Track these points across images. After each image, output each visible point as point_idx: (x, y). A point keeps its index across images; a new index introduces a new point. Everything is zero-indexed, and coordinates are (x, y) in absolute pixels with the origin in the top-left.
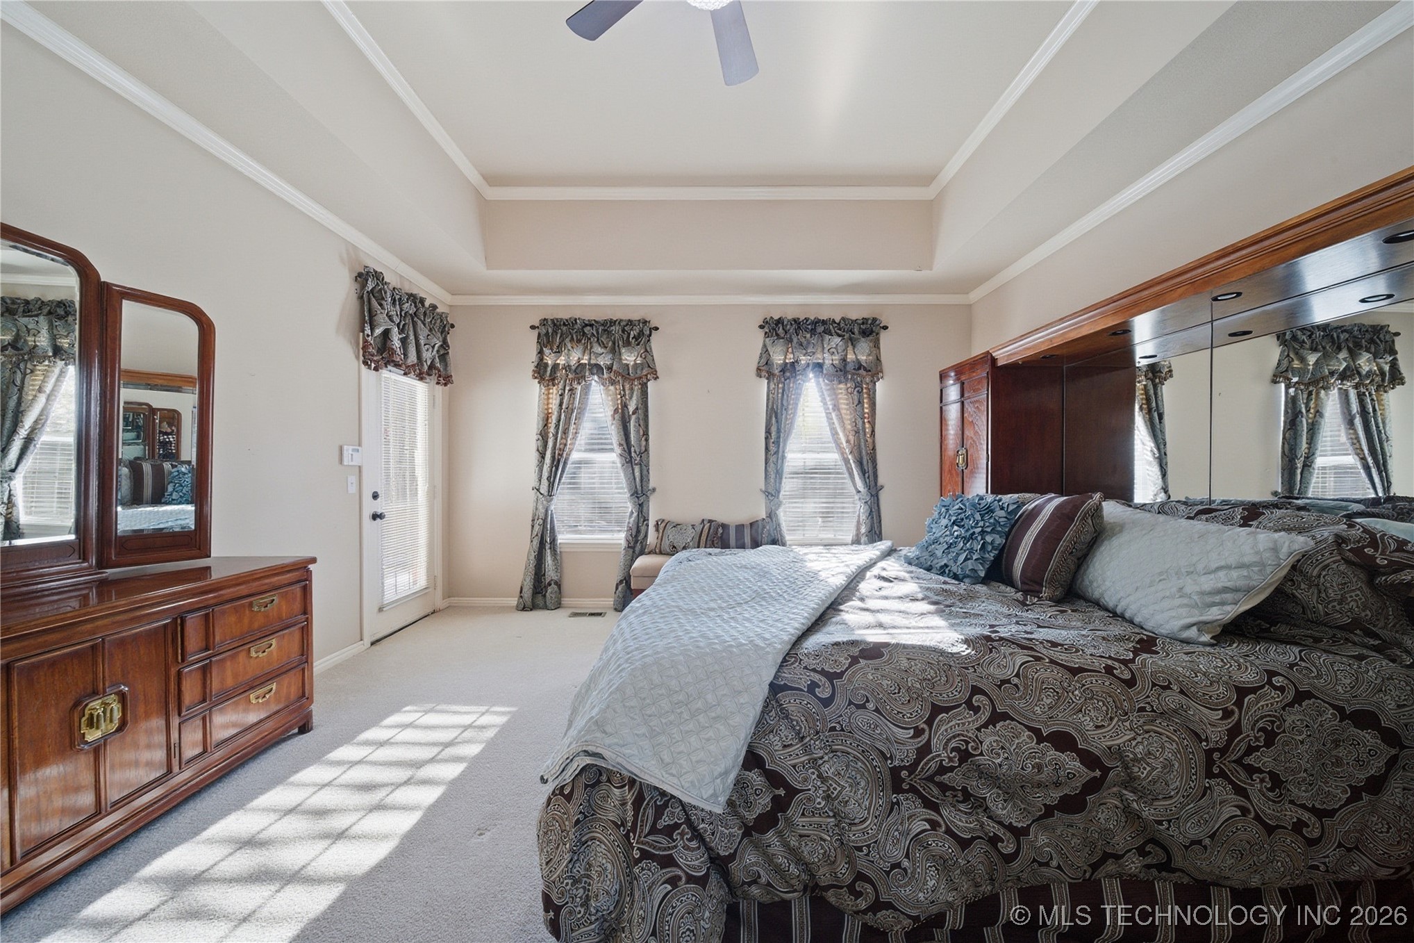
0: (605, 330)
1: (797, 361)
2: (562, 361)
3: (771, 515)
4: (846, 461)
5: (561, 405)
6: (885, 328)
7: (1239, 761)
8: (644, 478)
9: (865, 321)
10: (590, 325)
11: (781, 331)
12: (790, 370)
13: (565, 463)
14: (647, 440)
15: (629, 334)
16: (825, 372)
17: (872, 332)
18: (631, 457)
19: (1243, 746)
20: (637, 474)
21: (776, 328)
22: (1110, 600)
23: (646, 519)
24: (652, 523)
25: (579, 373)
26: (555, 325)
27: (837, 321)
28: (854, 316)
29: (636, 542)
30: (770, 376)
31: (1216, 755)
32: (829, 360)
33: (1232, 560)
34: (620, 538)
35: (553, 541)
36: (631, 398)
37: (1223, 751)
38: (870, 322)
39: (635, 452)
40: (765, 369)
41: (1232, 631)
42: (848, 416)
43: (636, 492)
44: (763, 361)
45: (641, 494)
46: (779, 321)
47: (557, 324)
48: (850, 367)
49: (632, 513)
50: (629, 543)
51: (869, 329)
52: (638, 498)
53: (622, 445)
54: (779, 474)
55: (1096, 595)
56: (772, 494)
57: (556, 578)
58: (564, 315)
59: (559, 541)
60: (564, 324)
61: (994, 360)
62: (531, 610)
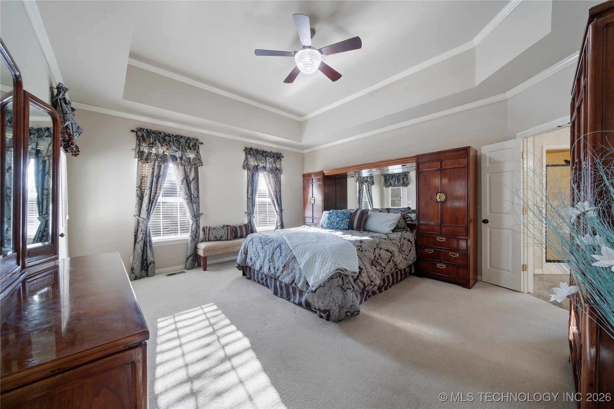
0: (176, 140)
1: (259, 165)
2: (154, 151)
3: (250, 222)
4: (273, 201)
5: (153, 173)
6: (283, 157)
7: (376, 262)
8: (198, 209)
9: (278, 154)
10: (169, 136)
11: (252, 153)
12: (256, 168)
13: (156, 202)
14: (198, 192)
15: (189, 144)
16: (267, 170)
17: (279, 158)
18: (191, 199)
19: (377, 259)
20: (195, 207)
21: (250, 151)
22: (373, 230)
23: (199, 227)
24: (201, 228)
25: (163, 159)
26: (148, 132)
27: (269, 152)
28: (274, 151)
29: (196, 237)
30: (249, 169)
31: (373, 262)
32: (268, 166)
33: (393, 219)
34: (187, 236)
35: (150, 241)
36: (191, 172)
37: (374, 260)
38: (279, 154)
39: (194, 197)
40: (246, 166)
41: (394, 231)
42: (273, 185)
43: (194, 215)
44: (245, 164)
45: (196, 216)
46: (251, 149)
47: (149, 133)
48: (273, 169)
49: (193, 224)
50: (193, 238)
51: (278, 157)
52: (195, 217)
53: (188, 194)
54: (253, 205)
55: (369, 229)
56: (250, 213)
57: (153, 260)
58: (154, 129)
59: (153, 242)
60: (153, 133)
61: (324, 174)
62: (140, 278)
